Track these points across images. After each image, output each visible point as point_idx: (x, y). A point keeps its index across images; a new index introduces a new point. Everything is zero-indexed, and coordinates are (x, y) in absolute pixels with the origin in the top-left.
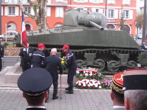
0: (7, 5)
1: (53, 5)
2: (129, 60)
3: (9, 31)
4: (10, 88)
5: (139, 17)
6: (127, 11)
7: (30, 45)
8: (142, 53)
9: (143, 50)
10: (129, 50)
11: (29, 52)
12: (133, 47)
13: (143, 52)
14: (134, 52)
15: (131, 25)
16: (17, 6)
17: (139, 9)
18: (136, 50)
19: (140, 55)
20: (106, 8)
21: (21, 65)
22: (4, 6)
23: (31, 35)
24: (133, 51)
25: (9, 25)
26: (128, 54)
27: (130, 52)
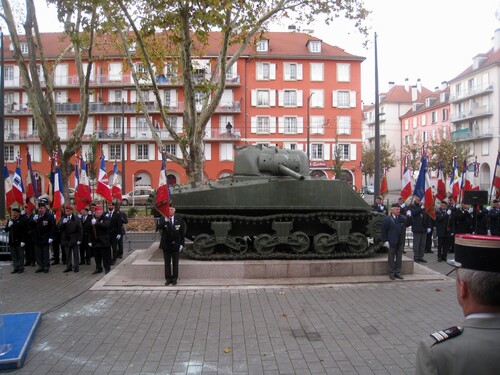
0: (133, 142)
1: (216, 139)
2: (351, 231)
3: (138, 188)
4: (141, 288)
5: (368, 155)
6: (346, 146)
7: (177, 211)
8: (374, 218)
9: (376, 212)
10: (351, 214)
11: (176, 224)
12: (359, 208)
13: (376, 216)
14: (360, 217)
15: (353, 171)
16: (151, 142)
17: (367, 141)
18: (364, 214)
19: (372, 222)
20: (308, 142)
21: (161, 247)
22: (129, 143)
23: (177, 192)
24: (358, 215)
25: (139, 176)
26: (349, 222)
27: (353, 217)
